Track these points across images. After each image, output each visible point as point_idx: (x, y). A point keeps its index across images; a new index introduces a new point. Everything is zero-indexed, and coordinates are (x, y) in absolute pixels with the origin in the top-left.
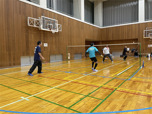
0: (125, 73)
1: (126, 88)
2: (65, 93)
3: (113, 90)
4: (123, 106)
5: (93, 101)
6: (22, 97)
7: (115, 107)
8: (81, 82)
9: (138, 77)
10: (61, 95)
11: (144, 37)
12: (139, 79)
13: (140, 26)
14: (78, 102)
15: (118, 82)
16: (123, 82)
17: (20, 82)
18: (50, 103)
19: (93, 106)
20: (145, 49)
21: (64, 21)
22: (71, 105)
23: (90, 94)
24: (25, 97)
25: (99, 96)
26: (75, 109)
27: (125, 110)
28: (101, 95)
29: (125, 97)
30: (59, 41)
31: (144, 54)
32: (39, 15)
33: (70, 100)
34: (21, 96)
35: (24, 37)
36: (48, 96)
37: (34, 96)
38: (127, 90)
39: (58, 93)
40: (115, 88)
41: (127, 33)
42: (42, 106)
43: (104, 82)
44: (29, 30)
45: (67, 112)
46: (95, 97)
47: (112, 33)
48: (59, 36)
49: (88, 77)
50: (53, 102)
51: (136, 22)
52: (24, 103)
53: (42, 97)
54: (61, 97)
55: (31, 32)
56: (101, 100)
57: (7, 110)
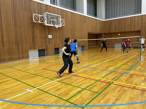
0: (124, 66)
1: (123, 81)
2: (65, 86)
3: (109, 84)
4: (117, 100)
5: (90, 95)
6: (27, 90)
7: (109, 100)
8: (81, 75)
9: (136, 70)
10: (61, 88)
12: (136, 72)
13: (143, 17)
14: (75, 95)
15: (115, 76)
16: (120, 75)
17: (26, 75)
18: (51, 96)
19: (89, 99)
21: (67, 15)
22: (69, 98)
23: (87, 87)
24: (30, 89)
25: (95, 89)
26: (72, 101)
27: (117, 104)
28: (98, 88)
29: (120, 90)
30: (62, 35)
32: (44, 12)
33: (69, 93)
34: (27, 88)
35: (31, 32)
36: (50, 89)
37: (37, 89)
38: (123, 84)
39: (59, 85)
40: (112, 82)
41: (129, 25)
42: (44, 98)
43: (103, 75)
44: (35, 26)
45: (65, 104)
46: (92, 90)
47: (114, 26)
48: (62, 30)
49: (87, 70)
50: (53, 94)
51: (138, 14)
52: (29, 95)
53: (44, 89)
54: (61, 90)
55: (36, 28)
56: (97, 93)
57: (14, 101)
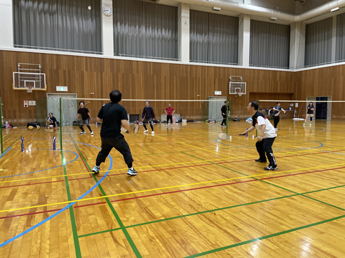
11: (15, 88)
20: (17, 110)
31: (15, 121)
